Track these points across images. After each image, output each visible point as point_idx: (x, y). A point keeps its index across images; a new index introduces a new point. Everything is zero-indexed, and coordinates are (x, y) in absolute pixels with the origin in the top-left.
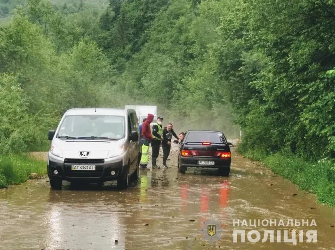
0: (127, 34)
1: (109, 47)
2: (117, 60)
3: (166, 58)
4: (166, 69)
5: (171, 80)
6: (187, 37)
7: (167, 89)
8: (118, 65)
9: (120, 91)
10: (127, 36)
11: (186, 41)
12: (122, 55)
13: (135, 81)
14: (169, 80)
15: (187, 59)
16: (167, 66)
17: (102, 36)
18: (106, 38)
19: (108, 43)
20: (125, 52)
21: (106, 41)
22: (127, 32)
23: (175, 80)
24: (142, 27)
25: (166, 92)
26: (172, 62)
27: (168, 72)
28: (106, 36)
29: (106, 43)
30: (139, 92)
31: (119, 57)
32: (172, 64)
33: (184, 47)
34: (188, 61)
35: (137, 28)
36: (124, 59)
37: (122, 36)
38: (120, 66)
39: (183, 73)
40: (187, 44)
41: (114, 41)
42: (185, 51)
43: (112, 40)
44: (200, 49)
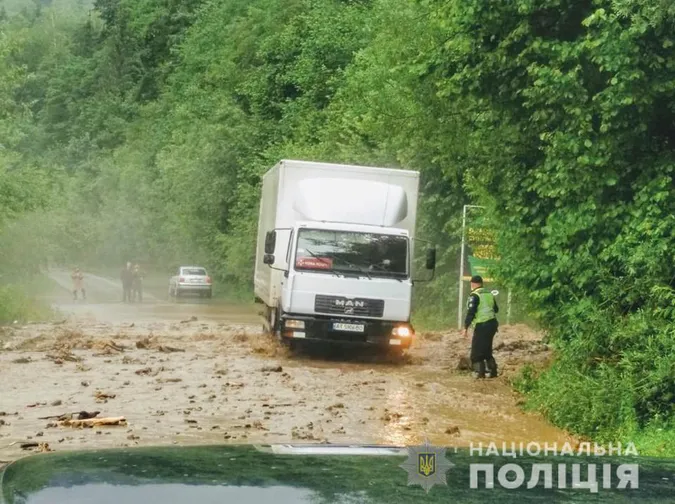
0: (131, 64)
1: (88, 94)
2: (105, 123)
3: (219, 99)
4: (219, 127)
5: (233, 157)
6: (277, 43)
7: (224, 180)
8: (108, 134)
9: (109, 190)
10: (132, 71)
11: (273, 54)
12: (119, 112)
13: (143, 165)
14: (228, 156)
15: (275, 100)
16: (223, 119)
17: (75, 68)
18: (83, 74)
19: (89, 85)
20: (124, 105)
21: (83, 81)
22: (131, 60)
23: (243, 156)
24: (165, 45)
25: (220, 186)
26: (237, 111)
27: (226, 136)
28: (82, 68)
29: (82, 85)
30: (152, 192)
31: (110, 117)
32: (236, 116)
33: (270, 69)
34: (281, 105)
35: (152, 47)
36: (121, 121)
37: (119, 69)
38: (113, 138)
39: (265, 138)
40: (277, 61)
41: (101, 79)
42: (271, 80)
43: (98, 77)
44: (316, 67)
